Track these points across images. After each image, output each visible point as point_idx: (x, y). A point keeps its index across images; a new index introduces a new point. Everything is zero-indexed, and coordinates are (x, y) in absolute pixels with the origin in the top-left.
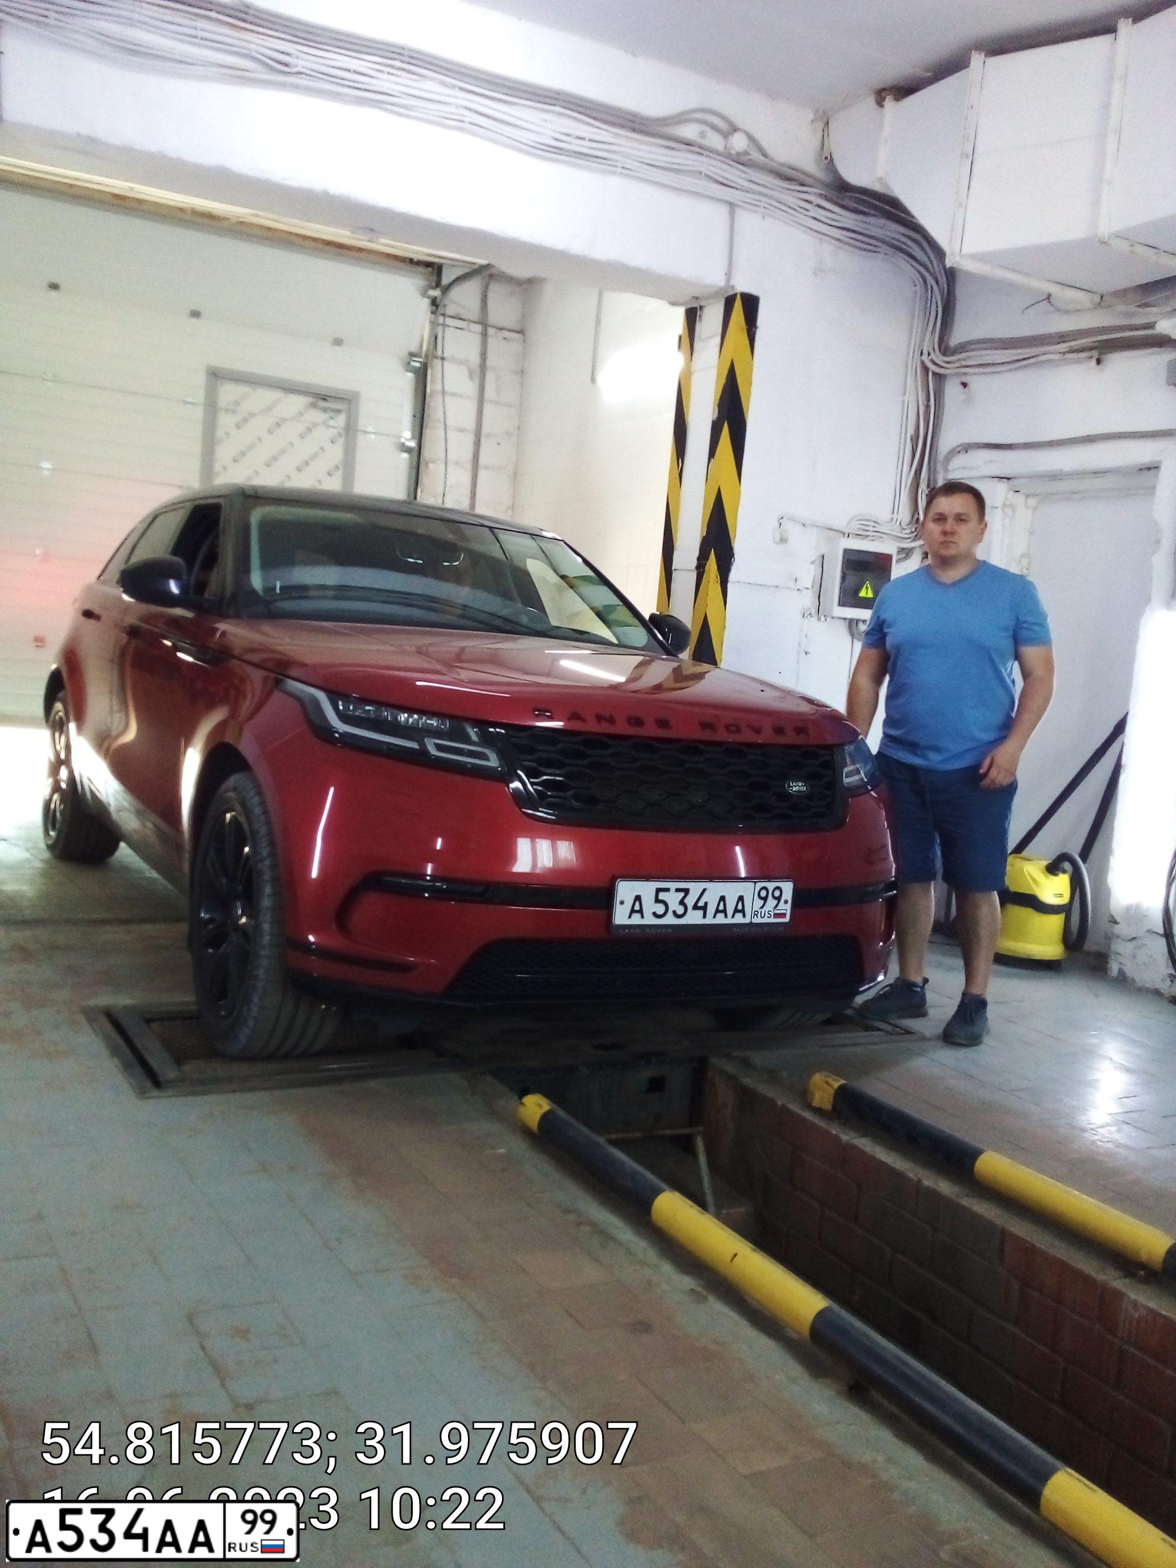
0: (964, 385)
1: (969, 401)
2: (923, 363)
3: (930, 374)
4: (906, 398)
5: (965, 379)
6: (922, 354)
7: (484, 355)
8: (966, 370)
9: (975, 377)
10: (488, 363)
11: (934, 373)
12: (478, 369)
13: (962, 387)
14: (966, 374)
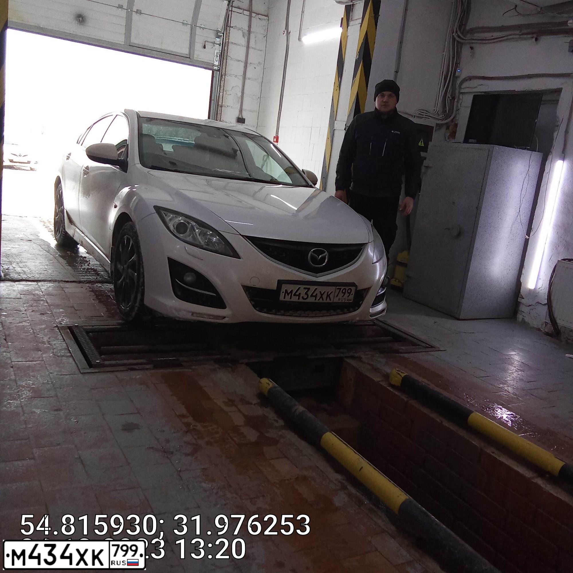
0: (472, 48)
1: (473, 56)
2: (453, 36)
3: (456, 42)
4: (444, 53)
5: (472, 45)
6: (453, 32)
7: (250, 26)
8: (473, 41)
9: (477, 45)
10: (252, 30)
11: (458, 42)
12: (247, 32)
13: (471, 49)
14: (473, 43)
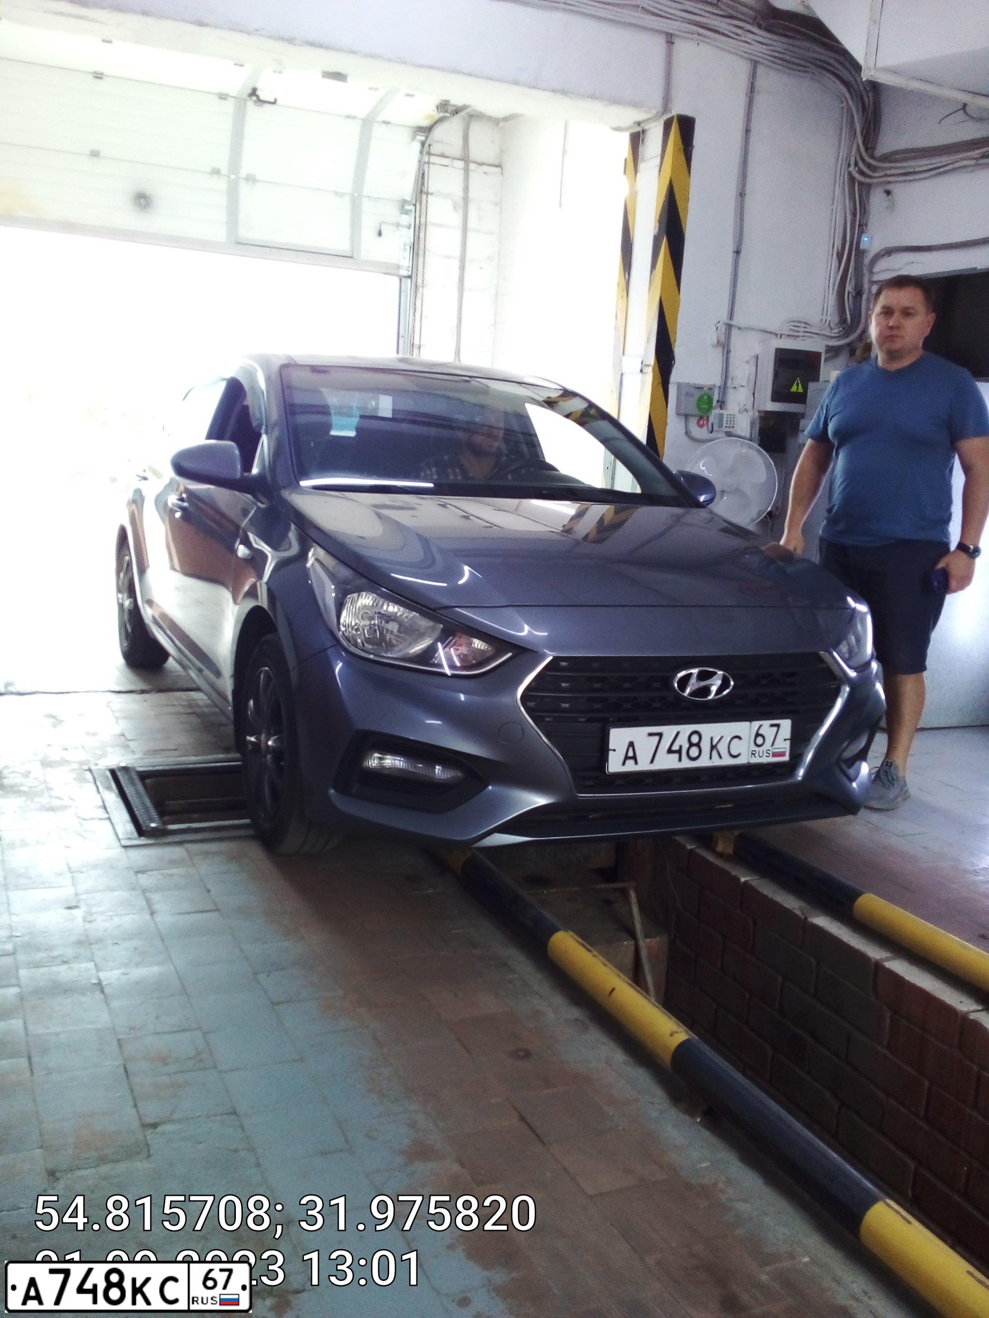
0: (888, 193)
1: (892, 207)
2: (850, 173)
3: (856, 184)
4: (834, 208)
5: (889, 187)
6: (849, 165)
7: (466, 189)
8: (889, 179)
9: (898, 185)
10: (471, 195)
11: (861, 184)
12: (461, 202)
13: (885, 195)
14: (889, 182)
